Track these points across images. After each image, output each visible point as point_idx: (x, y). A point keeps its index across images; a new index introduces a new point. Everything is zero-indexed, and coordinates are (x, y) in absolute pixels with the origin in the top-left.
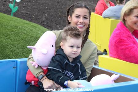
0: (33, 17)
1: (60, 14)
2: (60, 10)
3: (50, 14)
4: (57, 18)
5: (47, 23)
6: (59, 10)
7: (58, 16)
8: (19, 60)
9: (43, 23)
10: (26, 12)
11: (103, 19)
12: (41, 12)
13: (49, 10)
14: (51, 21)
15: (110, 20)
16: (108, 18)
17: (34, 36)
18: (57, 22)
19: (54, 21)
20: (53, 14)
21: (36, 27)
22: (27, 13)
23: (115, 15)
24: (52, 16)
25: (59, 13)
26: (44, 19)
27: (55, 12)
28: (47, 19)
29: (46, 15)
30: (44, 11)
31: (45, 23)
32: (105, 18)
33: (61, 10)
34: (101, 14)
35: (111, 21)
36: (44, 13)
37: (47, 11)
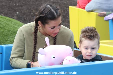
1: (34, 11)
2: (34, 7)
3: (22, 12)
4: (30, 16)
7: (32, 14)
12: (11, 10)
13: (20, 8)
14: (24, 20)
19: (27, 20)
20: (25, 11)
24: (24, 14)
25: (32, 11)
27: (28, 9)
29: (18, 13)
30: (15, 8)
33: (36, 7)
35: (96, 14)
36: (15, 11)
37: (18, 8)
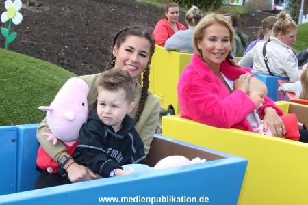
0: (42, 51)
3: (73, 46)
4: (85, 51)
5: (69, 61)
6: (89, 37)
7: (87, 48)
8: (22, 127)
9: (61, 62)
10: (31, 42)
11: (167, 52)
12: (57, 42)
13: (71, 39)
14: (75, 56)
15: (179, 53)
16: (175, 50)
17: (47, 84)
18: (86, 58)
19: (80, 57)
20: (78, 44)
21: (50, 69)
22: (33, 44)
23: (186, 44)
24: (76, 49)
25: (88, 44)
26: (62, 54)
27: (82, 41)
28: (68, 54)
29: (66, 47)
30: (62, 40)
31: (65, 62)
32: (169, 50)
33: (93, 39)
34: (163, 45)
35: (181, 55)
36: (63, 44)
37: (67, 40)
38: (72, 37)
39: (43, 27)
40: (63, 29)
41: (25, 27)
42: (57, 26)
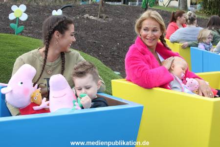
0: (101, 47)
3: (124, 43)
5: (119, 53)
10: (94, 41)
12: (112, 41)
13: (123, 39)
14: (124, 50)
20: (127, 42)
22: (95, 43)
26: (115, 48)
28: (118, 48)
29: (118, 44)
30: (117, 39)
31: (116, 54)
36: (116, 42)
37: (120, 39)
38: (124, 37)
39: (105, 32)
40: (119, 32)
41: (93, 32)
42: (115, 31)
